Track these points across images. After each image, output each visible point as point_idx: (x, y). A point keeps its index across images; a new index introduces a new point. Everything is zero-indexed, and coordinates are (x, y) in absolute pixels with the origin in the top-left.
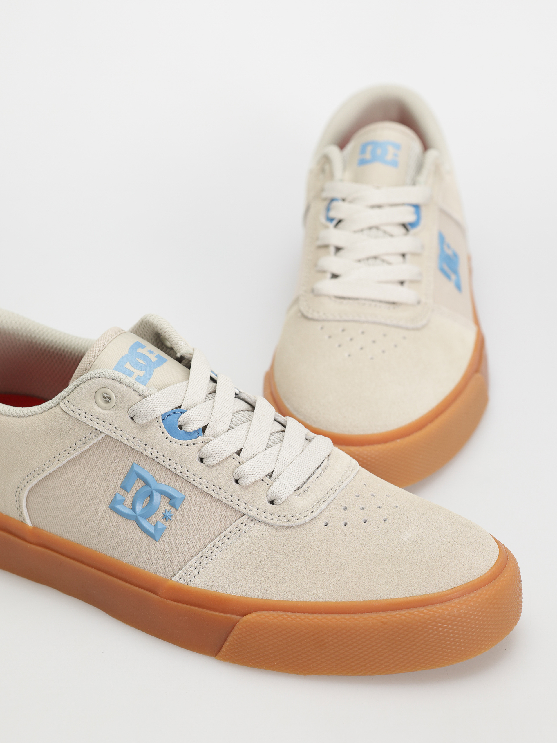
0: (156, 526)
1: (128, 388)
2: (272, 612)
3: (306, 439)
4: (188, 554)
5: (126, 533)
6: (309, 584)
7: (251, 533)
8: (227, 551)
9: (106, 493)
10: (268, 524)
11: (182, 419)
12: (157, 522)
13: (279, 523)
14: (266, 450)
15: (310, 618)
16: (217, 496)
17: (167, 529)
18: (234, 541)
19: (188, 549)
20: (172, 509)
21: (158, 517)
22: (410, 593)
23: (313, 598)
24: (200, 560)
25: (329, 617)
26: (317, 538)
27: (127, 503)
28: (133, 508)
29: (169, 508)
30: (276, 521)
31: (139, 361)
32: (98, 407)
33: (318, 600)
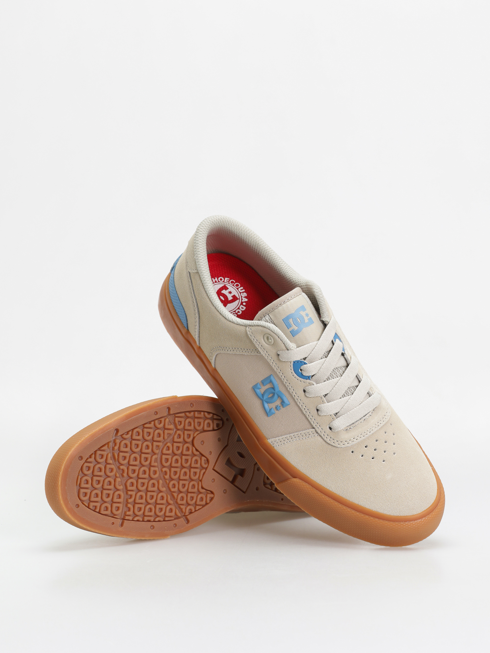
0: (270, 409)
1: (281, 341)
2: (307, 484)
3: (368, 393)
4: (280, 432)
5: (256, 404)
6: (330, 480)
7: (313, 439)
8: (299, 442)
9: (253, 380)
10: (323, 439)
11: (303, 367)
12: (272, 408)
13: (329, 442)
14: (341, 398)
15: (323, 497)
16: (305, 413)
17: (275, 414)
18: (304, 438)
19: (281, 430)
20: (281, 407)
21: (273, 405)
22: (375, 509)
23: (329, 488)
24: (285, 439)
25: (332, 501)
26: (344, 458)
27: (262, 391)
28: (263, 395)
29: (280, 405)
30: (328, 441)
31: (298, 320)
32: (264, 341)
33: (330, 490)
